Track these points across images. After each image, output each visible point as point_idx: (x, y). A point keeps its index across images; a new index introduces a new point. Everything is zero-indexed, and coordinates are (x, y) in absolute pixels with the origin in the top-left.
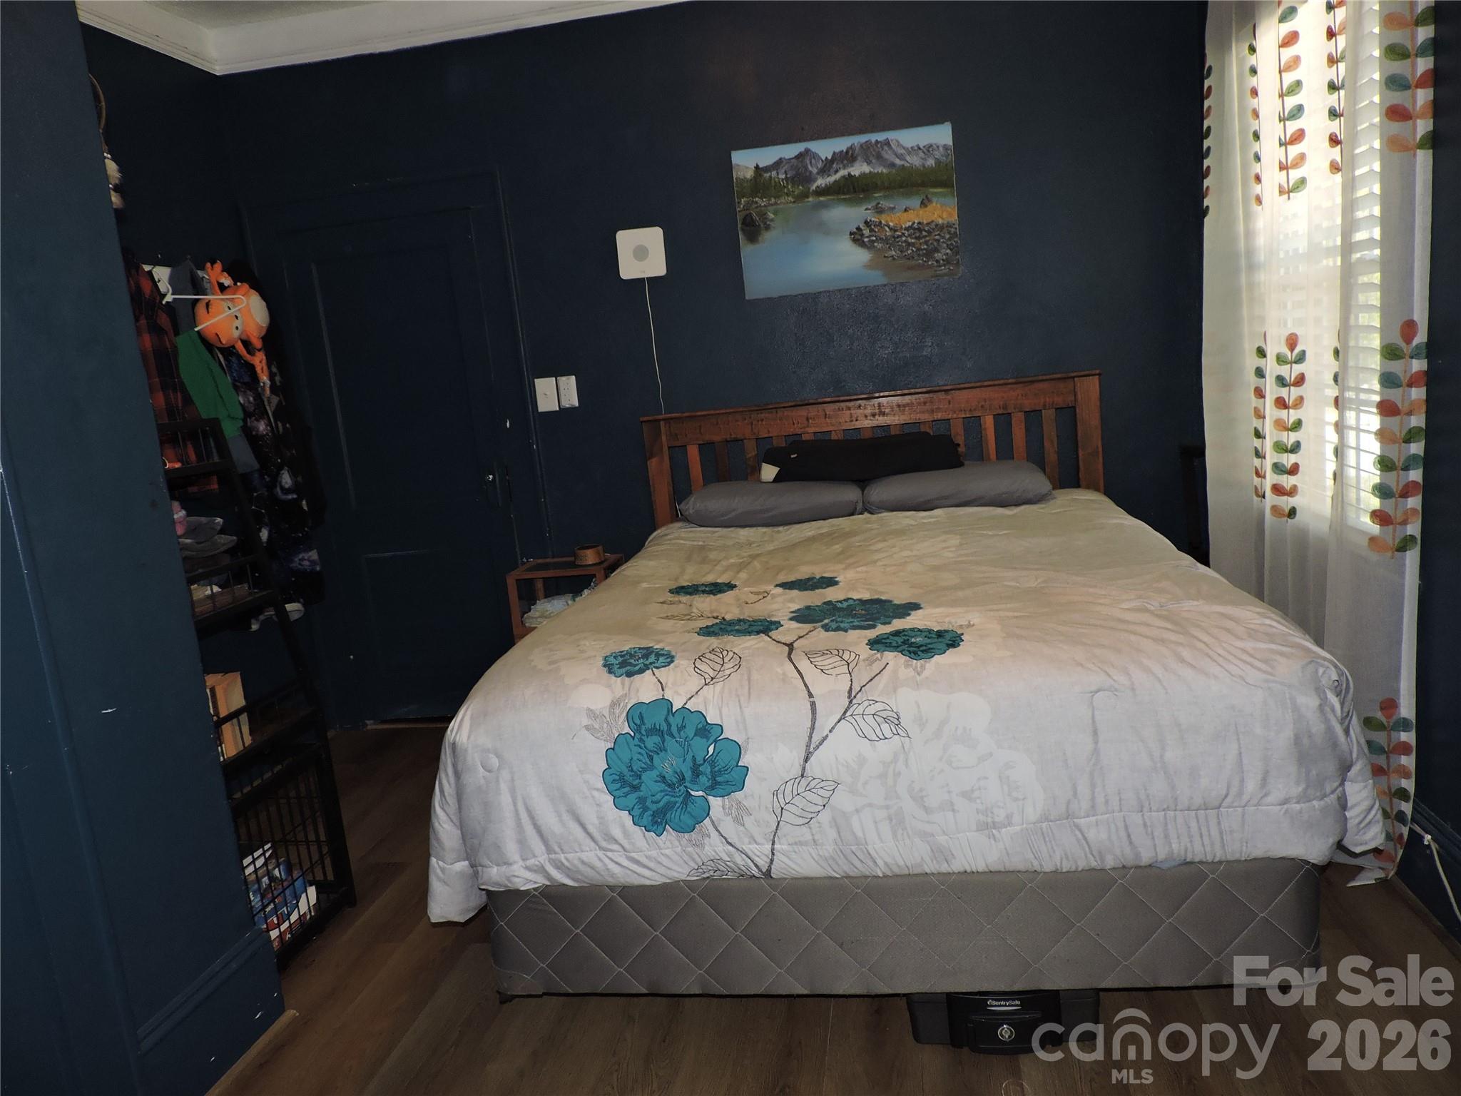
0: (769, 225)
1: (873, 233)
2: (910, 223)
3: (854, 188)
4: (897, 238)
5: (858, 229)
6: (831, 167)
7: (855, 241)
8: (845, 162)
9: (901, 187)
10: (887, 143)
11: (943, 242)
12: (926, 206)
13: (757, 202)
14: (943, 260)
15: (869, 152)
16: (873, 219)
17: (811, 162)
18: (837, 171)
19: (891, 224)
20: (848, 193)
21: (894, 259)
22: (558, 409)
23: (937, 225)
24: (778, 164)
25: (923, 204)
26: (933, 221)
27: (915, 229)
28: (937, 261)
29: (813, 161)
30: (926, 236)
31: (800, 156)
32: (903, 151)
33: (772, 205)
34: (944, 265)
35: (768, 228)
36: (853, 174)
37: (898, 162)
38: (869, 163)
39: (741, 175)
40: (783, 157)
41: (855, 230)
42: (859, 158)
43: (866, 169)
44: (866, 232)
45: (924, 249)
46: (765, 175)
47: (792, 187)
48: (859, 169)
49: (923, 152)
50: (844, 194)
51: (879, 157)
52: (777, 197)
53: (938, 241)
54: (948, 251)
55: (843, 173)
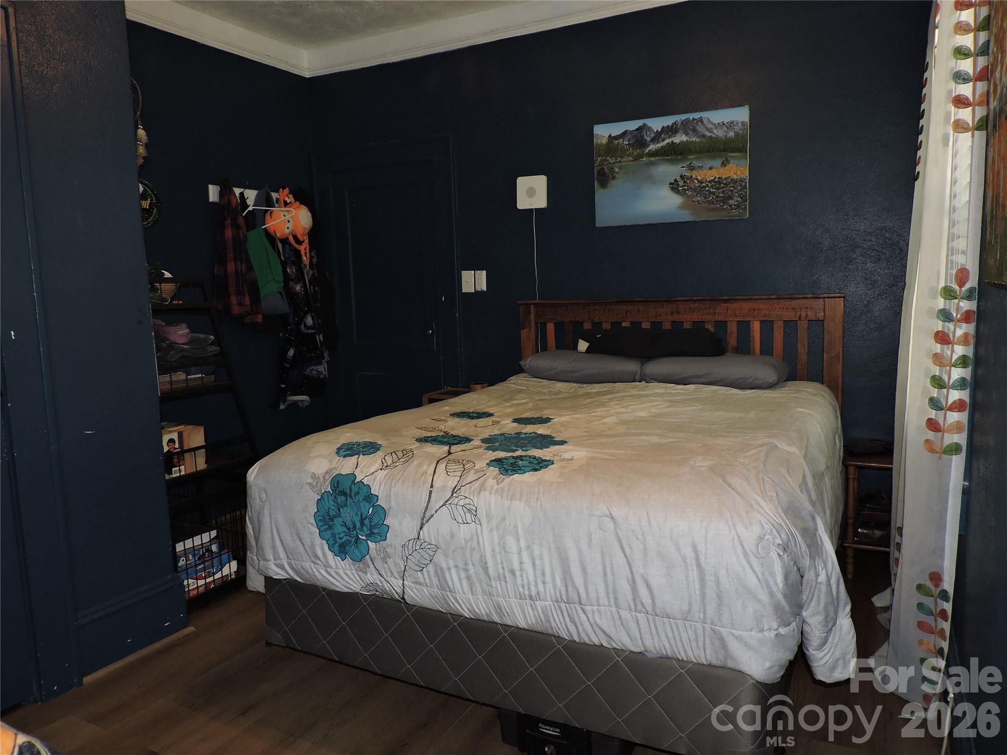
0: (615, 176)
1: (686, 184)
2: (713, 178)
3: (675, 152)
4: (703, 188)
5: (676, 180)
6: (660, 137)
7: (673, 189)
8: (670, 133)
9: (708, 152)
10: (701, 120)
11: (736, 192)
12: (725, 166)
13: (608, 160)
14: (734, 205)
15: (687, 127)
16: (686, 174)
17: (646, 134)
18: (663, 140)
19: (699, 178)
20: (670, 155)
21: (700, 203)
22: (474, 292)
23: (732, 180)
24: (625, 133)
25: (723, 164)
26: (729, 177)
27: (715, 182)
28: (730, 206)
29: (648, 133)
30: (724, 187)
31: (639, 129)
32: (712, 126)
33: (618, 162)
34: (735, 209)
35: (614, 178)
36: (675, 141)
37: (708, 134)
38: (687, 134)
39: (599, 141)
40: (627, 129)
41: (673, 181)
42: (680, 131)
43: (684, 138)
44: (681, 183)
45: (721, 197)
46: (615, 141)
47: (633, 150)
48: (680, 138)
49: (726, 127)
50: (667, 156)
51: (694, 130)
52: (622, 157)
53: (732, 191)
54: (739, 199)
55: (668, 141)
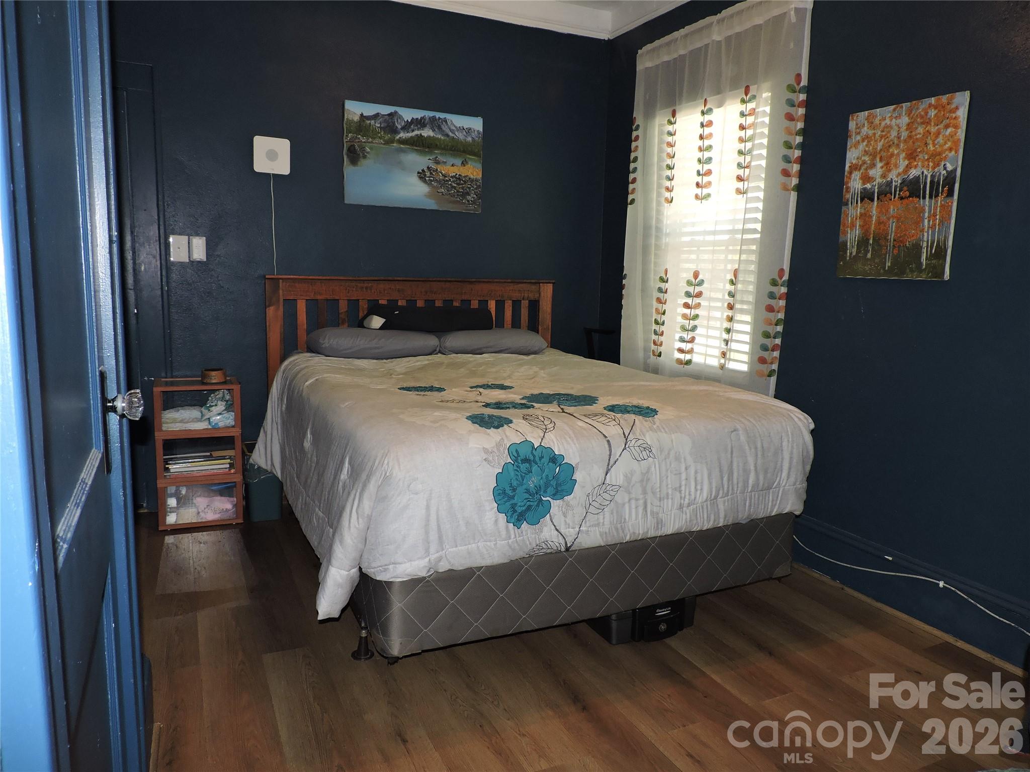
0: (366, 155)
1: (432, 175)
2: (455, 174)
3: (423, 144)
4: (446, 181)
5: (423, 171)
6: (410, 127)
7: (420, 178)
8: (419, 126)
9: (451, 150)
10: (445, 120)
11: (472, 190)
12: (465, 166)
13: (359, 139)
14: (471, 201)
15: (435, 124)
16: (432, 167)
17: (397, 121)
18: (413, 131)
19: (443, 172)
20: (419, 146)
21: (443, 194)
22: (188, 261)
23: (470, 178)
24: (376, 116)
25: (463, 164)
26: (467, 176)
27: (457, 178)
28: (468, 201)
29: (399, 120)
30: (463, 184)
31: (391, 115)
32: (454, 128)
33: (369, 142)
34: (472, 204)
35: (365, 157)
36: (423, 134)
37: (450, 134)
38: (433, 131)
39: (350, 117)
40: (379, 112)
41: (421, 171)
42: (428, 126)
43: (431, 134)
44: (428, 174)
45: (462, 192)
46: (367, 121)
47: (384, 134)
48: (427, 133)
49: (466, 132)
50: (416, 146)
51: (440, 128)
52: (374, 138)
53: (469, 188)
54: (475, 196)
55: (416, 132)
